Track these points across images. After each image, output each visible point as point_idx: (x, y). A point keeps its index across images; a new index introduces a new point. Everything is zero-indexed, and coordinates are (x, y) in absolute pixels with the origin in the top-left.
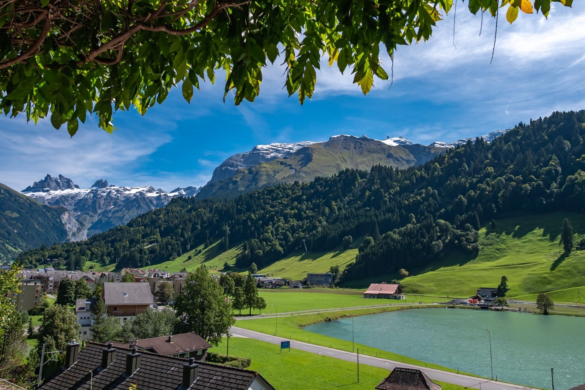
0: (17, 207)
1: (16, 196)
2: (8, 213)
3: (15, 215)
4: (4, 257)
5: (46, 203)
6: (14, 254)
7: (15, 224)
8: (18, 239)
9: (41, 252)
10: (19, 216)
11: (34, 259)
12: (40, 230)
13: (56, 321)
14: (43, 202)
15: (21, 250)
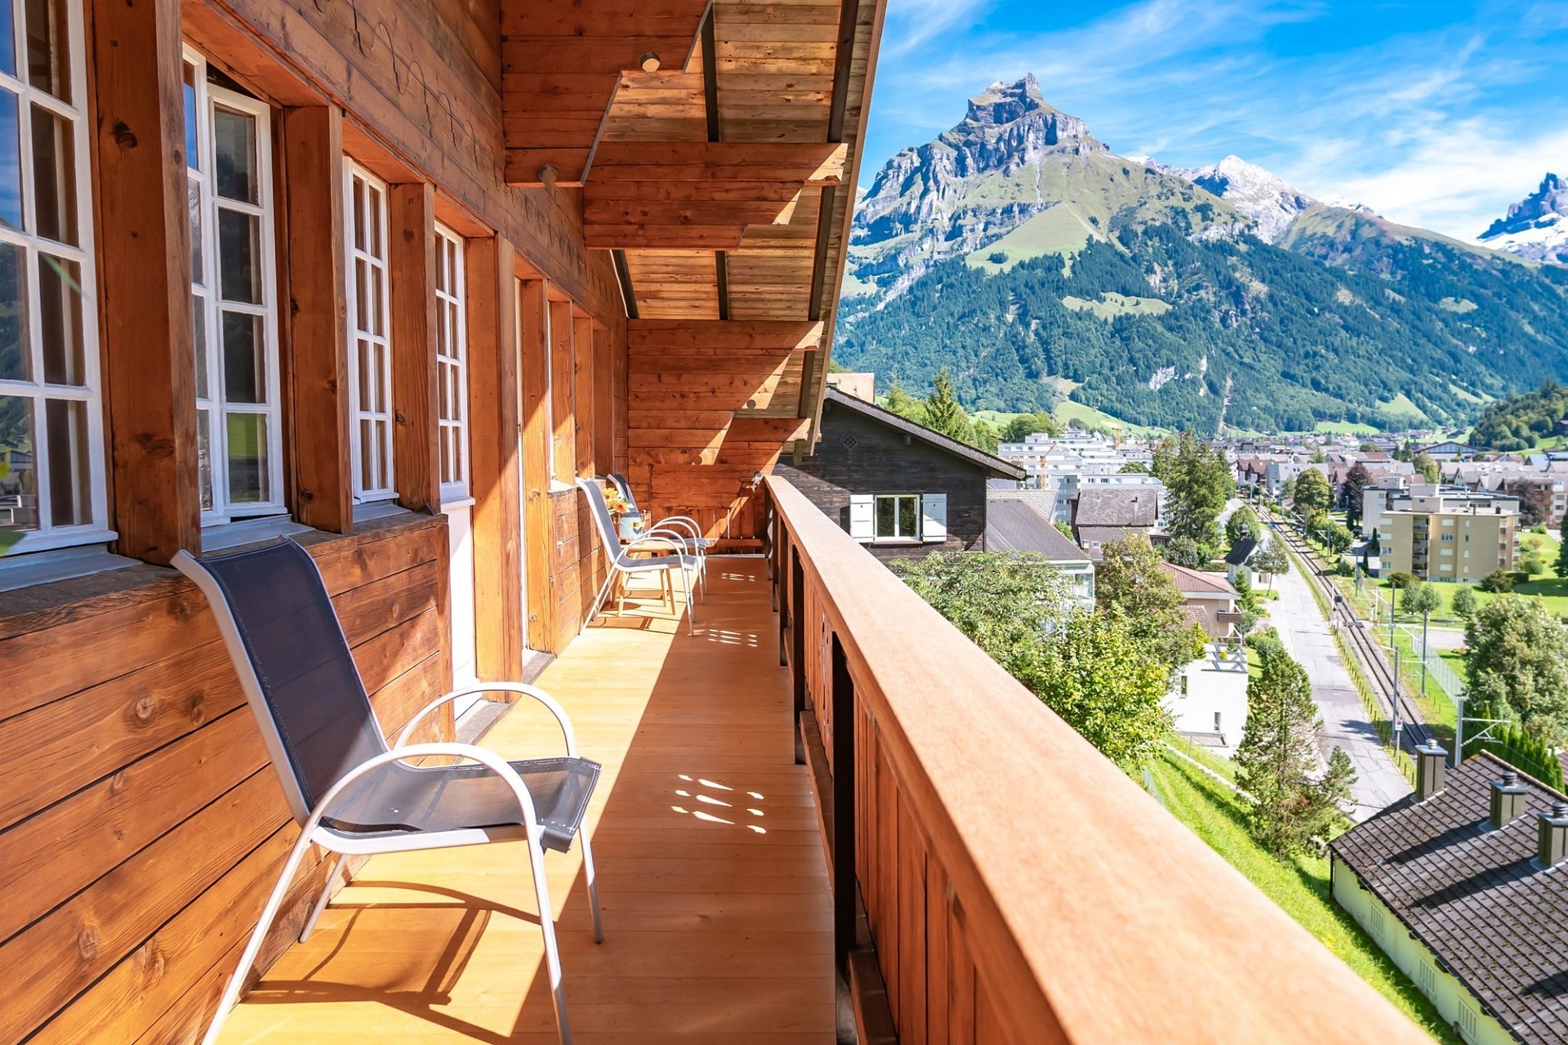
0: (1470, 284)
1: (1462, 254)
2: (1448, 303)
3: (1467, 306)
4: (1448, 419)
5: (1553, 260)
6: (1474, 410)
7: (1467, 331)
8: (1481, 368)
9: (1542, 402)
10: (1475, 307)
11: (1526, 423)
12: (1540, 337)
13: (1507, 638)
14: (1543, 258)
15: (1490, 399)
